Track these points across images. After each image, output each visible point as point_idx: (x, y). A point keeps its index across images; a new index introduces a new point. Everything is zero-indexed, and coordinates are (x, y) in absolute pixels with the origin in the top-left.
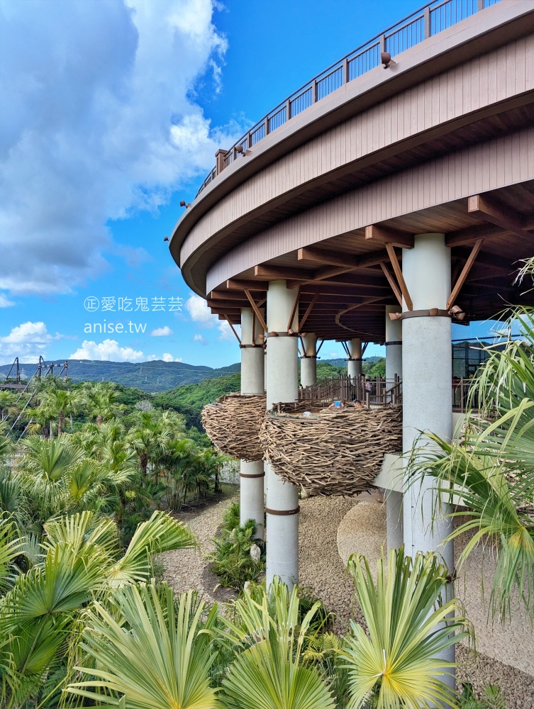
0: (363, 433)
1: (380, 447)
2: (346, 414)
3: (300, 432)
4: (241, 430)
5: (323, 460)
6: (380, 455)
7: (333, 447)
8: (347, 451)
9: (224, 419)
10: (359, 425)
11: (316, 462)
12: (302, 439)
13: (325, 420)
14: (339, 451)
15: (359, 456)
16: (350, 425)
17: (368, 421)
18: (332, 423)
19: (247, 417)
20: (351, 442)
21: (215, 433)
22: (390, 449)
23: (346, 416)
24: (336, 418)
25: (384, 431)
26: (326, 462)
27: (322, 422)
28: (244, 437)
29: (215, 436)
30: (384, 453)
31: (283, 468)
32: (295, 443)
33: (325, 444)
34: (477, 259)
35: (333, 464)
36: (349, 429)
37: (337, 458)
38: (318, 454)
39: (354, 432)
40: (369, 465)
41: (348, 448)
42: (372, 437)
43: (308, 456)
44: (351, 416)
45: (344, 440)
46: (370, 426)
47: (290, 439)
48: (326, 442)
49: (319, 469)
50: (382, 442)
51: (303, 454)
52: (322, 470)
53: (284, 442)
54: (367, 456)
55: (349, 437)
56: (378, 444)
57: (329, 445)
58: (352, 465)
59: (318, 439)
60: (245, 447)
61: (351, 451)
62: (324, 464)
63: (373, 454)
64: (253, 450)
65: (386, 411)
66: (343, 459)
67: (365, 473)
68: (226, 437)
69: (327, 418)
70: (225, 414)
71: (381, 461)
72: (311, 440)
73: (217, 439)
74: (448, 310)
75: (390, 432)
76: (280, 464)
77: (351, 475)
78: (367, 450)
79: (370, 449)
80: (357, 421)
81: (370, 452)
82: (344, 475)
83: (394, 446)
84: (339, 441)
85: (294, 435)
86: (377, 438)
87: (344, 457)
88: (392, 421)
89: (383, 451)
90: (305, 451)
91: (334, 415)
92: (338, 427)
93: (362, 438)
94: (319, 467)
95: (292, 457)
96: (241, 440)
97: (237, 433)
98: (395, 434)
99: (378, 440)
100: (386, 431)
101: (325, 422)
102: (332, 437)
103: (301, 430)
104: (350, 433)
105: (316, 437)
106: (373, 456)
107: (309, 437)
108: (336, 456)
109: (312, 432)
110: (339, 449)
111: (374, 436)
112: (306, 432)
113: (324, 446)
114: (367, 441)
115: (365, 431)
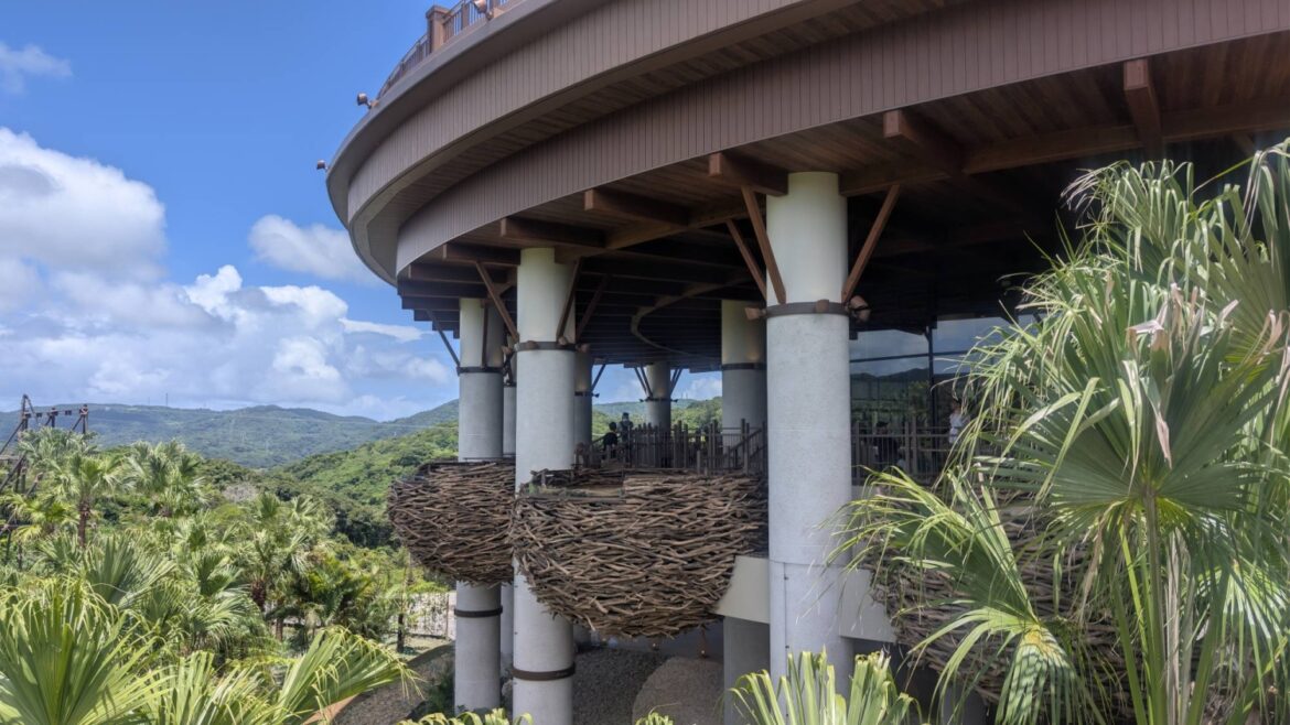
0: (699, 520)
1: (730, 544)
2: (670, 486)
3: (587, 519)
4: (465, 526)
5: (629, 570)
6: (729, 559)
7: (649, 546)
8: (673, 553)
9: (431, 506)
10: (692, 505)
11: (617, 574)
12: (591, 532)
13: (635, 497)
14: (659, 553)
15: (692, 560)
16: (678, 505)
17: (709, 497)
18: (646, 502)
19: (475, 499)
20: (680, 535)
21: (413, 533)
22: (745, 548)
23: (670, 490)
24: (654, 493)
25: (734, 515)
26: (635, 573)
27: (629, 501)
28: (470, 538)
29: (413, 537)
30: (735, 554)
31: (555, 588)
32: (579, 542)
33: (634, 541)
35: (646, 577)
36: (675, 513)
37: (656, 566)
38: (620, 561)
39: (684, 518)
40: (709, 577)
41: (674, 547)
42: (715, 526)
43: (602, 565)
44: (679, 488)
45: (667, 532)
46: (710, 506)
47: (572, 534)
48: (636, 536)
49: (622, 587)
50: (731, 534)
51: (593, 561)
52: (627, 588)
53: (556, 540)
54: (708, 562)
55: (675, 527)
56: (726, 539)
57: (641, 542)
58: (680, 577)
59: (620, 531)
60: (471, 558)
61: (679, 552)
62: (631, 577)
63: (716, 557)
64: (487, 562)
65: (737, 481)
66: (665, 567)
67: (703, 591)
68: (434, 540)
69: (637, 493)
70: (435, 495)
71: (730, 570)
72: (609, 534)
73: (417, 545)
74: (844, 304)
75: (744, 516)
76: (549, 582)
77: (677, 596)
78: (707, 549)
79: (713, 547)
80: (690, 497)
81: (712, 554)
82: (667, 596)
83: (752, 541)
84: (658, 535)
85: (578, 527)
86: (721, 528)
87: (667, 562)
88: (748, 498)
89: (734, 551)
90: (597, 554)
91: (649, 488)
92: (657, 510)
93: (698, 529)
94: (621, 583)
95: (572, 567)
96: (464, 544)
97: (456, 531)
98: (754, 520)
99: (726, 531)
100: (739, 515)
101: (634, 501)
102: (646, 527)
103: (590, 516)
104: (678, 521)
105: (618, 528)
106: (718, 560)
107: (605, 529)
108: (654, 562)
109: (610, 521)
110: (659, 549)
111: (719, 524)
112: (598, 520)
113: (632, 544)
114: (707, 533)
115: (704, 515)
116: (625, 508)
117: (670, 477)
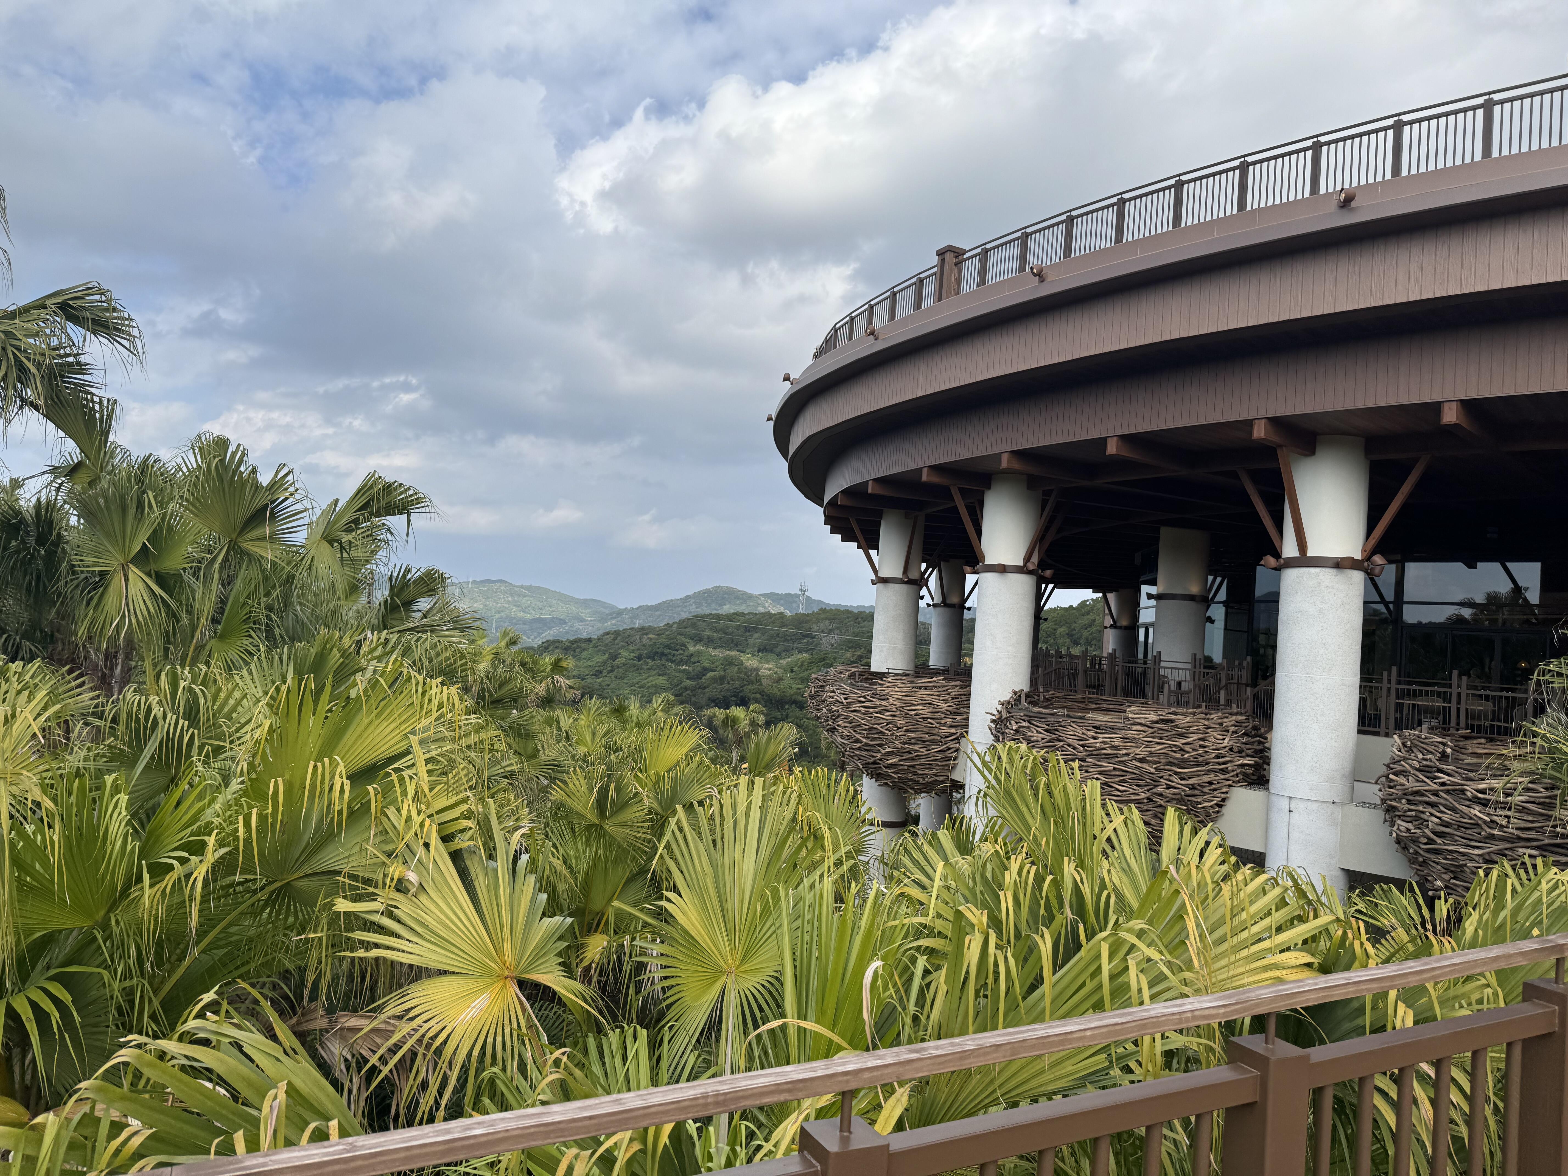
0: (1201, 751)
1: (1227, 776)
2: (1172, 717)
3: (1092, 741)
4: (913, 735)
5: (1131, 791)
6: (1224, 790)
7: (1153, 770)
8: (1175, 779)
9: (879, 713)
10: (1195, 737)
12: (1096, 753)
13: (1140, 724)
14: (1162, 777)
15: (1193, 787)
16: (1182, 735)
17: (1209, 731)
18: (1151, 730)
19: (925, 711)
20: (1183, 763)
21: (858, 736)
22: (1241, 781)
23: (1172, 721)
24: (1157, 722)
25: (1231, 750)
27: (1134, 728)
28: (916, 747)
29: (858, 741)
30: (1230, 786)
33: (1139, 764)
34: (1419, 485)
35: (1148, 798)
36: (1180, 742)
37: (1159, 789)
38: (1121, 781)
39: (1187, 748)
40: (1206, 804)
41: (1176, 773)
42: (1215, 757)
44: (1183, 721)
45: (1171, 760)
46: (1212, 739)
48: (1142, 760)
50: (1228, 766)
54: (1206, 790)
55: (1178, 755)
56: (1224, 771)
57: (1145, 766)
59: (1127, 755)
60: (913, 766)
61: (1182, 779)
62: (1133, 797)
63: (1213, 787)
64: (927, 772)
65: (1234, 717)
68: (880, 745)
69: (1143, 721)
70: (884, 703)
71: (1224, 800)
72: (1114, 756)
73: (859, 749)
74: (1362, 561)
75: (1240, 752)
79: (1211, 777)
80: (1192, 729)
81: (1210, 783)
84: (1163, 761)
85: (1083, 746)
86: (1221, 760)
87: (1169, 787)
88: (1245, 734)
89: (1230, 783)
90: (1101, 773)
91: (1153, 717)
92: (1161, 738)
93: (1201, 759)
96: (909, 753)
97: (904, 739)
98: (1248, 756)
99: (1224, 763)
100: (1236, 749)
101: (1139, 728)
102: (1151, 753)
103: (1094, 738)
104: (1182, 750)
105: (1124, 752)
106: (1214, 790)
107: (1109, 751)
108: (1156, 786)
109: (1116, 743)
110: (1162, 774)
111: (1218, 757)
112: (1104, 742)
113: (1137, 767)
114: (1207, 764)
115: (1204, 747)
116: (1130, 734)
117: (1172, 709)
